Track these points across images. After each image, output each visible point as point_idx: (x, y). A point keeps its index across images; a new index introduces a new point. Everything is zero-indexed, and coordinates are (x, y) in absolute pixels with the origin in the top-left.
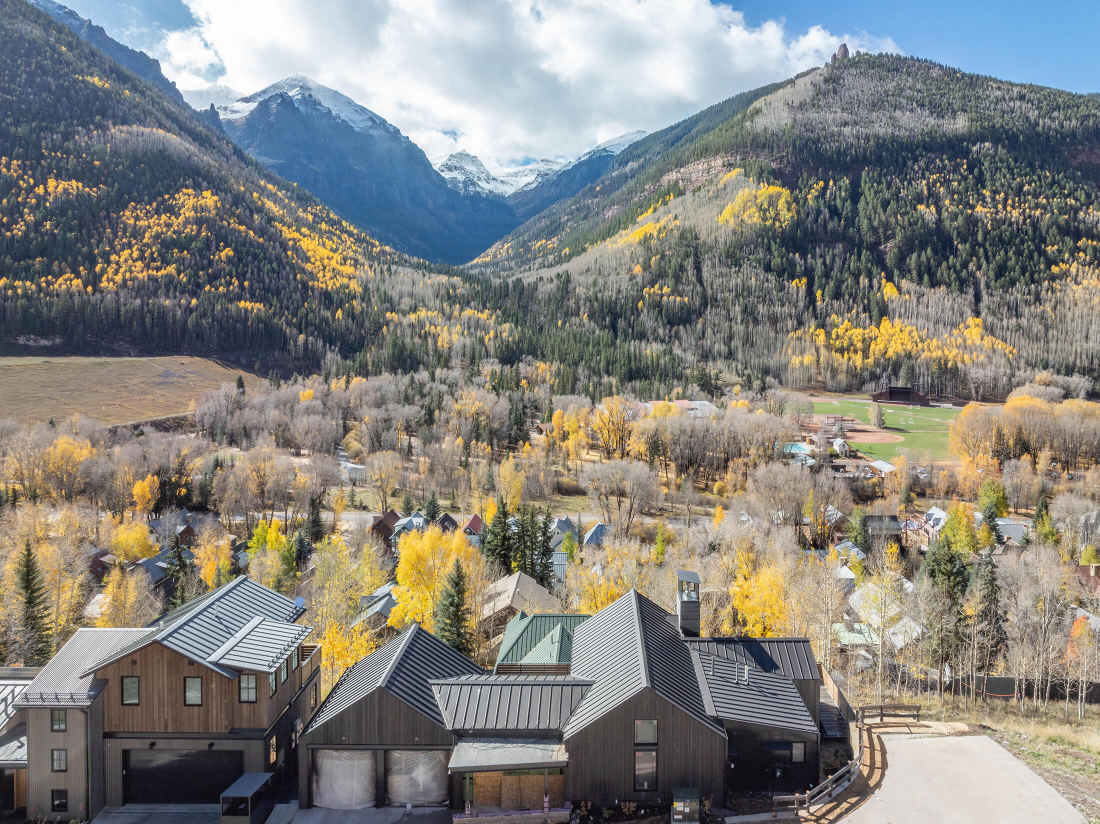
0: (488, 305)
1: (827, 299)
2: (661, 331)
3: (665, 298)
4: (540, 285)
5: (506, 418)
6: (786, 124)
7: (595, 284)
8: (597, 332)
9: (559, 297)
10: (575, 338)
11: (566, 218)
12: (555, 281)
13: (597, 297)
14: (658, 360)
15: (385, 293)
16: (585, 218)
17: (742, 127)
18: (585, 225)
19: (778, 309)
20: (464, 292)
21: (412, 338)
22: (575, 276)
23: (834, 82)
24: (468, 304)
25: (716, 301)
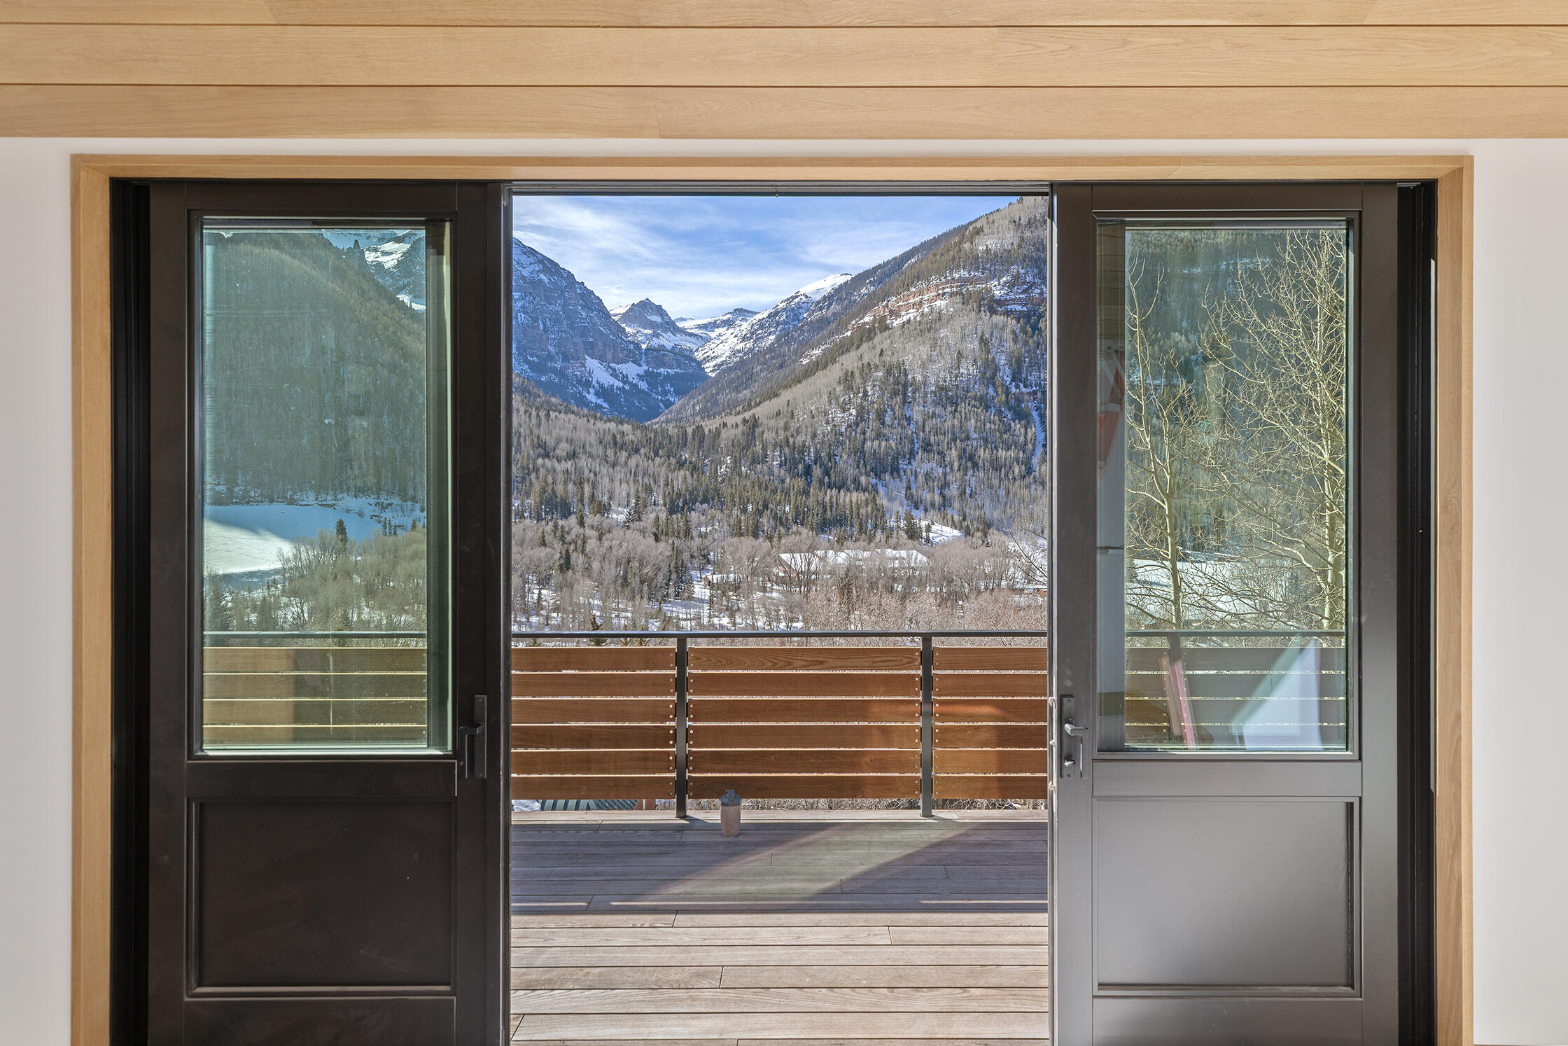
0: (660, 452)
2: (863, 479)
3: (869, 443)
4: (723, 432)
5: (665, 564)
6: (1012, 244)
7: (786, 428)
9: (744, 442)
10: (761, 485)
11: (759, 368)
12: (741, 427)
13: (788, 442)
14: (858, 509)
15: (538, 438)
16: (781, 366)
17: (960, 250)
18: (780, 374)
19: (1002, 453)
20: (634, 439)
21: (565, 483)
22: (763, 420)
24: (637, 451)
25: (929, 445)
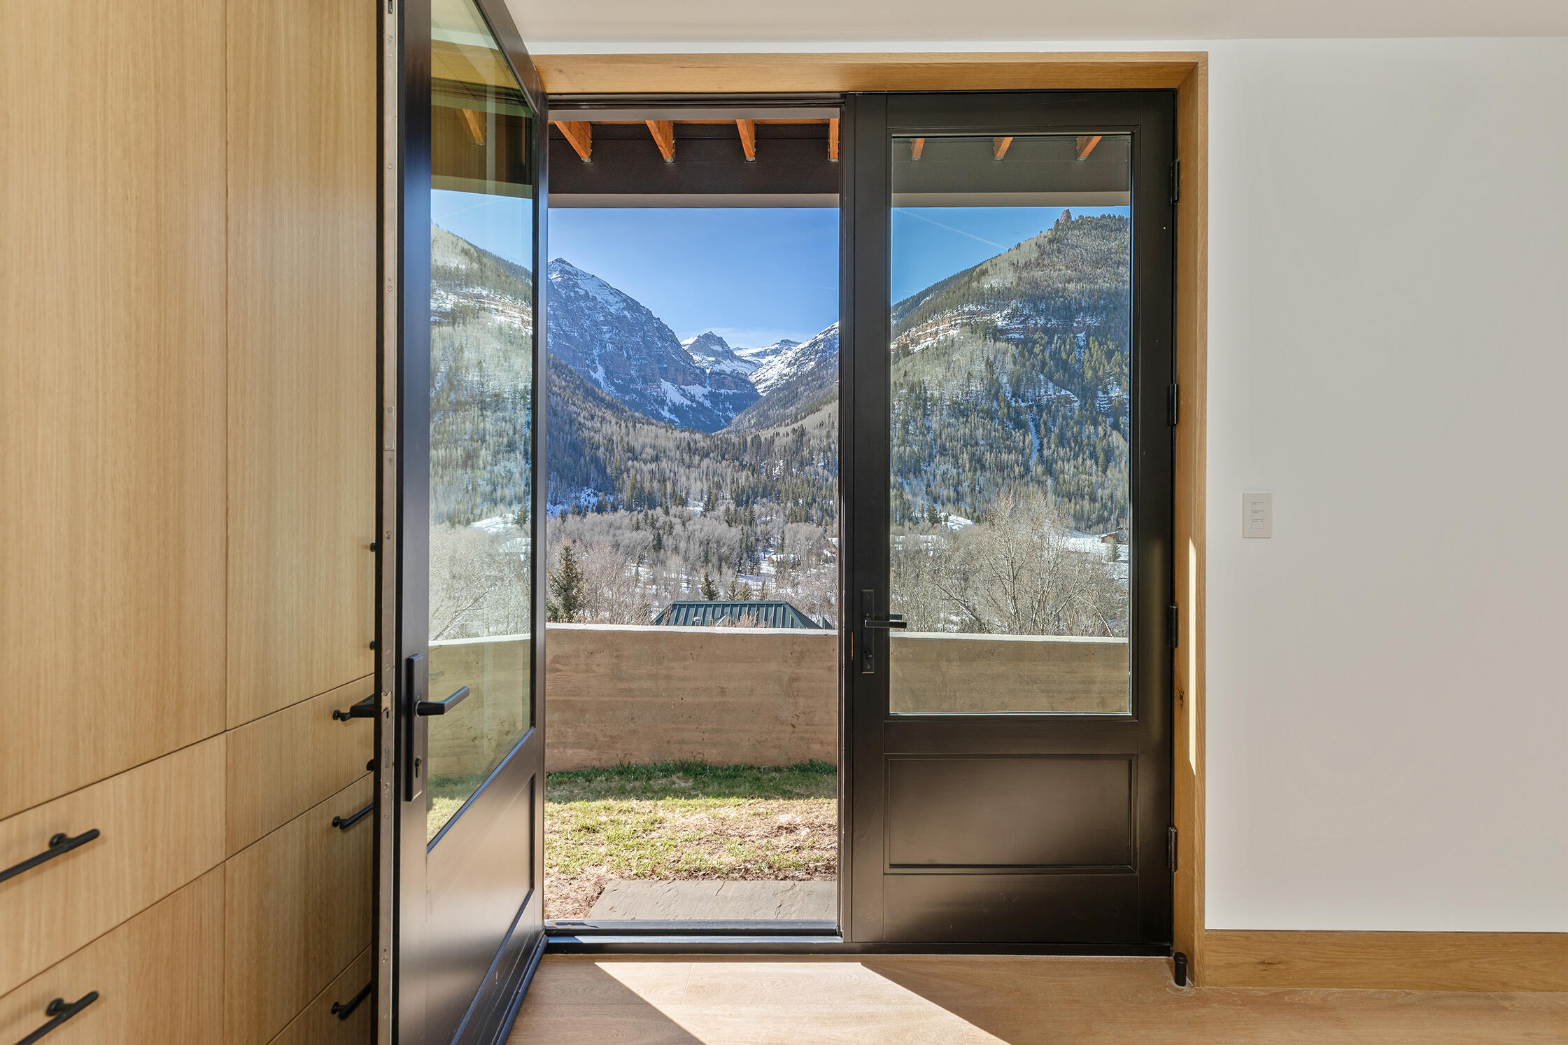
0: (726, 456)
1: (1053, 446)
4: (776, 439)
5: (737, 545)
6: (1012, 283)
8: (831, 479)
9: (794, 448)
10: (809, 483)
11: (802, 388)
12: (791, 435)
13: (830, 448)
15: (628, 444)
16: (820, 387)
17: (969, 288)
19: (1005, 456)
20: (705, 445)
21: (651, 481)
23: (1058, 242)
24: (707, 455)
25: (945, 450)
